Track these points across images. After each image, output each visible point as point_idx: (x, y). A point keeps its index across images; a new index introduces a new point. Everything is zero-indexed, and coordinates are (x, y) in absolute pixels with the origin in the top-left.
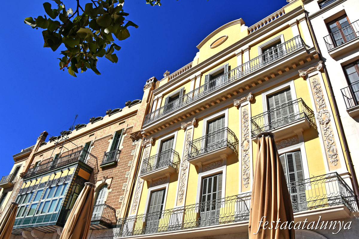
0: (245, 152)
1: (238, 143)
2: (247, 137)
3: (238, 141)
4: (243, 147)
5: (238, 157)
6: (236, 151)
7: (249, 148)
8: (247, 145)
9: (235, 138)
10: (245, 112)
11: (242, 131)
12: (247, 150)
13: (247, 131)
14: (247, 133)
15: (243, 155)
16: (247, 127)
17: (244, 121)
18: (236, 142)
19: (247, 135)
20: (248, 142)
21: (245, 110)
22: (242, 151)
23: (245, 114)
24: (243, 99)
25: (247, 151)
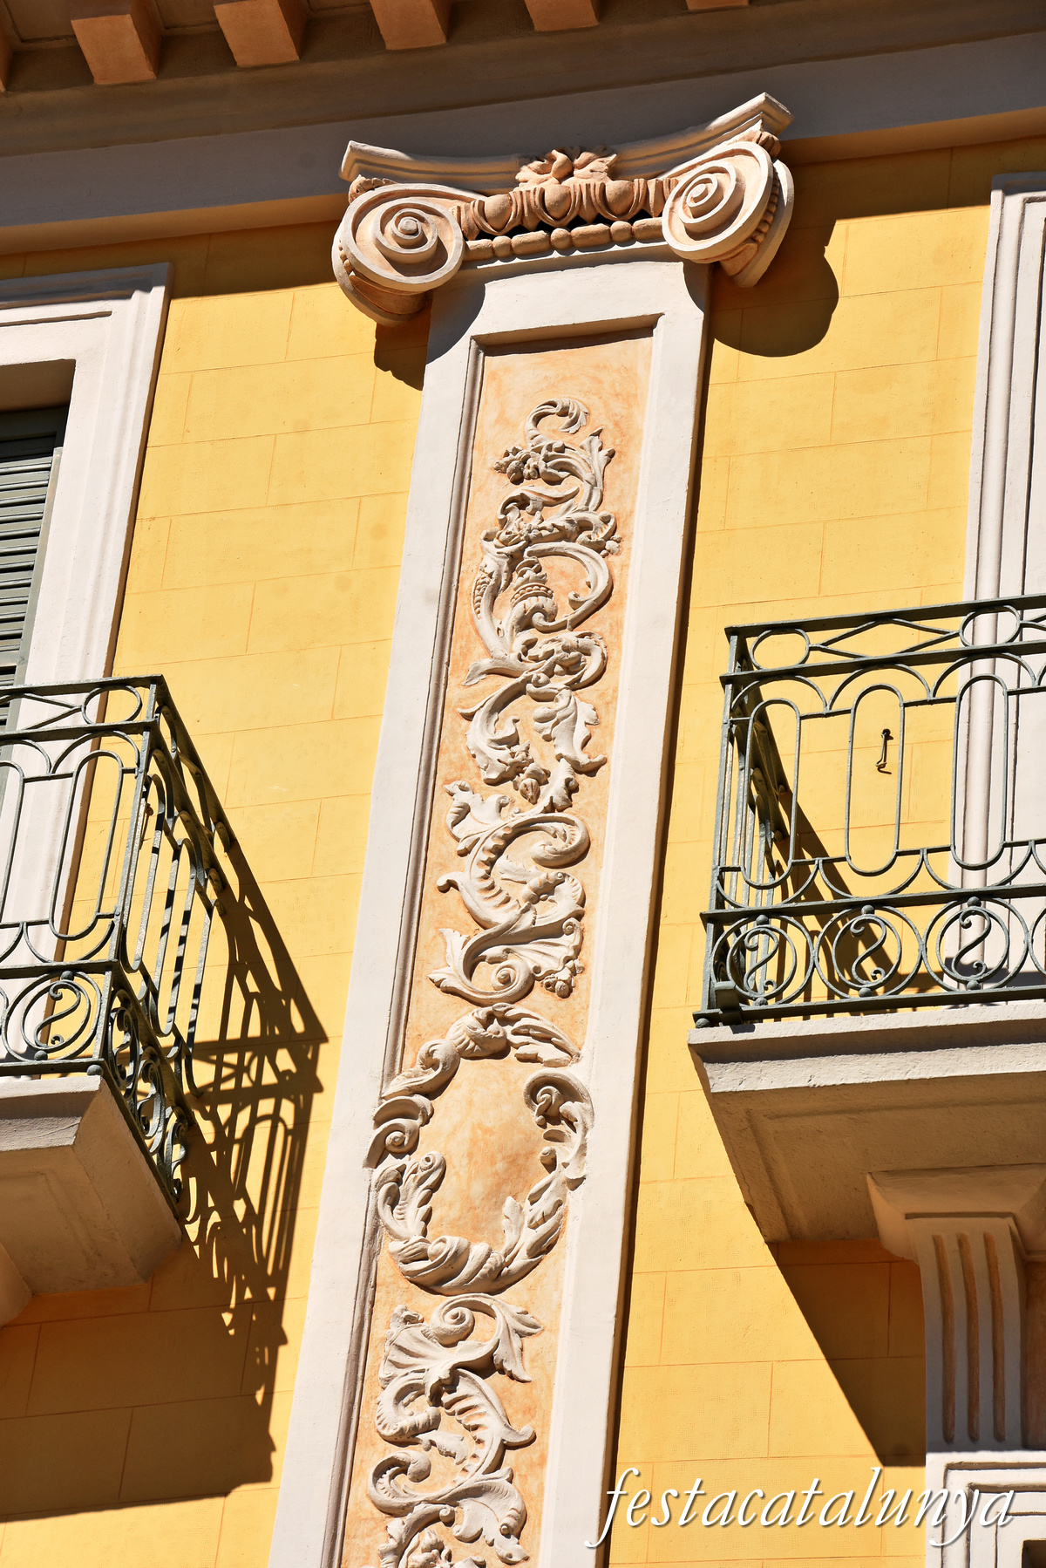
0: (437, 1312)
1: (302, 1086)
2: (540, 1008)
3: (316, 1034)
4: (412, 1195)
5: (268, 1376)
6: (234, 1237)
7: (541, 1249)
8: (516, 1165)
9: (243, 961)
10: (558, 468)
11: (441, 847)
12: (498, 1281)
13: (541, 875)
14: (554, 910)
15: (378, 1368)
16: (554, 790)
17: (509, 648)
18: (264, 1048)
19: (527, 958)
20: (550, 1116)
21: (553, 431)
22: (387, 1269)
23: (557, 517)
24: (553, 189)
25: (506, 1304)
